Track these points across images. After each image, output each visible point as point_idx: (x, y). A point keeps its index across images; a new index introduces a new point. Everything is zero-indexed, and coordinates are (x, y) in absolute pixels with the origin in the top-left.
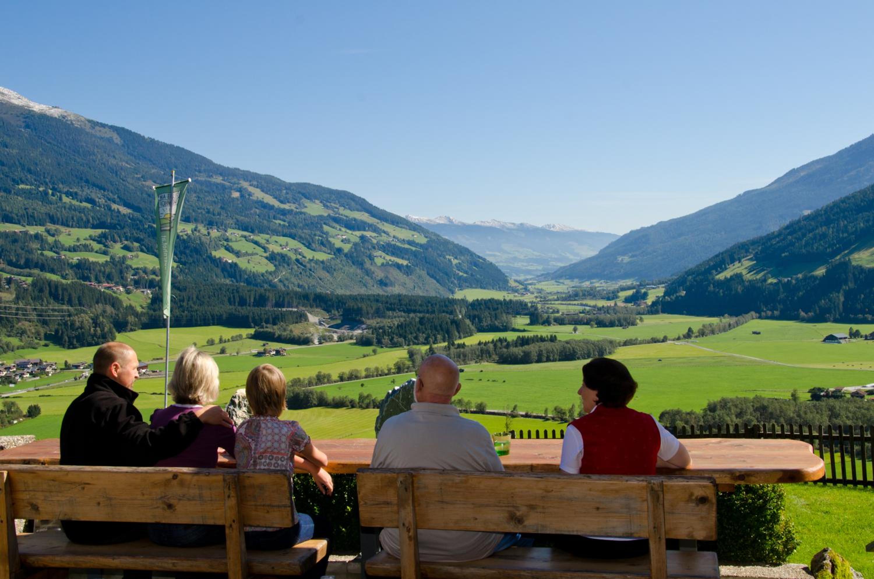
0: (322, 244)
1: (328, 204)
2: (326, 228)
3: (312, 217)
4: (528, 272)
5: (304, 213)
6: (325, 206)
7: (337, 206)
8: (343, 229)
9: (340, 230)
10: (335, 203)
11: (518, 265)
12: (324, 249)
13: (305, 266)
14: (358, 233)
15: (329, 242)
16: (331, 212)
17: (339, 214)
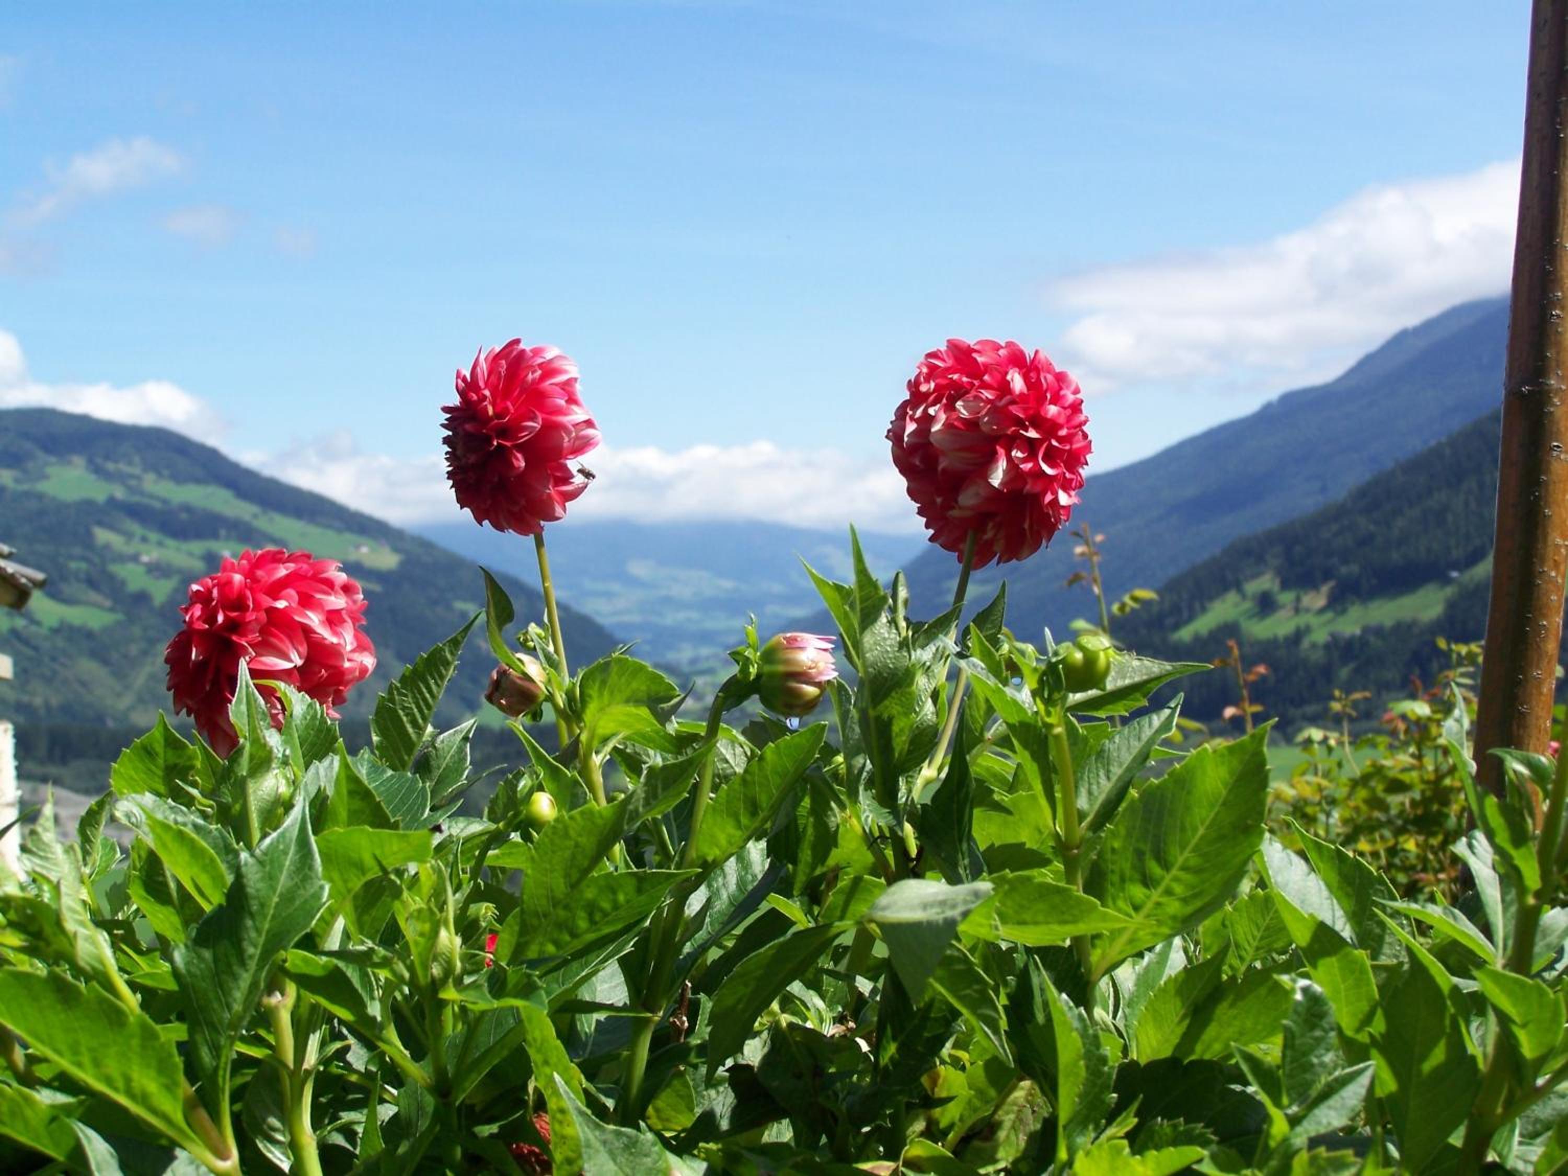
0: (92, 583)
1: (110, 466)
2: (103, 536)
3: (61, 507)
4: (705, 637)
5: (40, 497)
6: (98, 471)
7: (136, 471)
8: (154, 536)
9: (144, 540)
10: (130, 463)
11: (670, 618)
12: (94, 596)
13: (36, 649)
14: (198, 547)
15: (111, 578)
16: (119, 493)
17: (142, 493)
